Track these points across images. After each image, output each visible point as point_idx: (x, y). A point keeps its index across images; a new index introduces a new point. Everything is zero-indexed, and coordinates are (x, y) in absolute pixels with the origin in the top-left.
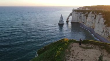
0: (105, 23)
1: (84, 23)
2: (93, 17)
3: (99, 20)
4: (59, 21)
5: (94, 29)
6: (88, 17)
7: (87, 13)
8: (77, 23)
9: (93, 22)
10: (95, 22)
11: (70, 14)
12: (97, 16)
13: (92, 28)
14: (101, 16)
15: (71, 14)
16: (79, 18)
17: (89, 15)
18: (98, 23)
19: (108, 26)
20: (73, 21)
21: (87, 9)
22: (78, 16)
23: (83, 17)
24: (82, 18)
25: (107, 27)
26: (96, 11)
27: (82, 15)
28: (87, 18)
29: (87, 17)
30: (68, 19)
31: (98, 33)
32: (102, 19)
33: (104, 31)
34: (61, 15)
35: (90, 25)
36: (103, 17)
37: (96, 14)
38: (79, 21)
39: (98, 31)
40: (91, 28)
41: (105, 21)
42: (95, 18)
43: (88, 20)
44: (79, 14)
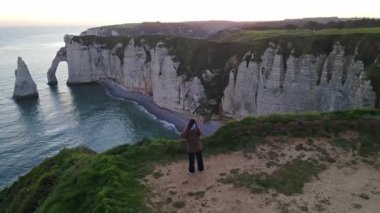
0: (179, 72)
1: (114, 80)
2: (140, 56)
3: (161, 64)
4: (16, 86)
5: (151, 94)
6: (125, 60)
7: (120, 45)
8: (93, 83)
9: (145, 73)
10: (151, 71)
11: (58, 55)
12: (152, 51)
13: (144, 92)
14: (164, 50)
15: (62, 55)
16: (96, 65)
17: (126, 53)
18: (160, 74)
19: (187, 80)
20: (75, 80)
21: (114, 33)
22: (90, 60)
23: (109, 59)
24: (106, 63)
25: (187, 83)
26: (143, 37)
27: (105, 53)
28: (122, 63)
29: (122, 57)
30: (52, 74)
31: (167, 107)
32: (168, 60)
33: (182, 96)
34: (20, 59)
35: (136, 85)
36: (170, 54)
37: (148, 48)
38: (98, 74)
39: (165, 98)
40: (141, 94)
41: (177, 64)
42: (149, 59)
43: (127, 69)
44: (93, 51)
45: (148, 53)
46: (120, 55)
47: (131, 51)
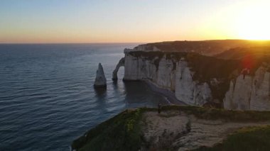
0: (194, 78)
1: (151, 80)
2: (169, 66)
3: (182, 72)
4: (96, 79)
5: (174, 91)
6: (160, 67)
7: (157, 58)
8: (138, 81)
9: (172, 77)
10: (175, 76)
11: (120, 62)
12: (177, 64)
13: (169, 89)
14: (185, 63)
15: (122, 62)
16: (142, 69)
17: (161, 63)
18: (181, 78)
19: (199, 84)
20: (128, 78)
21: (155, 49)
22: (138, 66)
23: (150, 66)
24: (147, 68)
25: (199, 87)
26: (173, 53)
27: (147, 62)
28: (157, 70)
29: (157, 66)
30: (115, 73)
31: (184, 101)
32: (187, 70)
33: (194, 95)
34: (100, 64)
35: (165, 84)
36: (188, 66)
37: (175, 60)
38: (141, 76)
39: (183, 95)
40: (168, 90)
41: (193, 73)
42: (174, 68)
43: (160, 73)
44: (140, 60)
45: (175, 64)
46: (157, 64)
47: (163, 62)
